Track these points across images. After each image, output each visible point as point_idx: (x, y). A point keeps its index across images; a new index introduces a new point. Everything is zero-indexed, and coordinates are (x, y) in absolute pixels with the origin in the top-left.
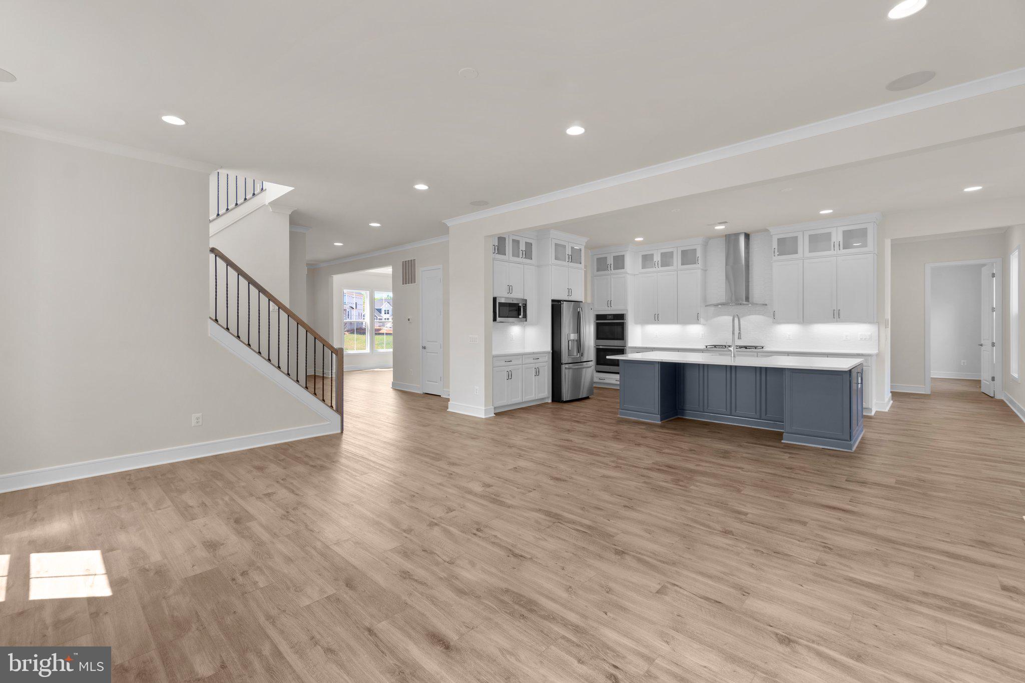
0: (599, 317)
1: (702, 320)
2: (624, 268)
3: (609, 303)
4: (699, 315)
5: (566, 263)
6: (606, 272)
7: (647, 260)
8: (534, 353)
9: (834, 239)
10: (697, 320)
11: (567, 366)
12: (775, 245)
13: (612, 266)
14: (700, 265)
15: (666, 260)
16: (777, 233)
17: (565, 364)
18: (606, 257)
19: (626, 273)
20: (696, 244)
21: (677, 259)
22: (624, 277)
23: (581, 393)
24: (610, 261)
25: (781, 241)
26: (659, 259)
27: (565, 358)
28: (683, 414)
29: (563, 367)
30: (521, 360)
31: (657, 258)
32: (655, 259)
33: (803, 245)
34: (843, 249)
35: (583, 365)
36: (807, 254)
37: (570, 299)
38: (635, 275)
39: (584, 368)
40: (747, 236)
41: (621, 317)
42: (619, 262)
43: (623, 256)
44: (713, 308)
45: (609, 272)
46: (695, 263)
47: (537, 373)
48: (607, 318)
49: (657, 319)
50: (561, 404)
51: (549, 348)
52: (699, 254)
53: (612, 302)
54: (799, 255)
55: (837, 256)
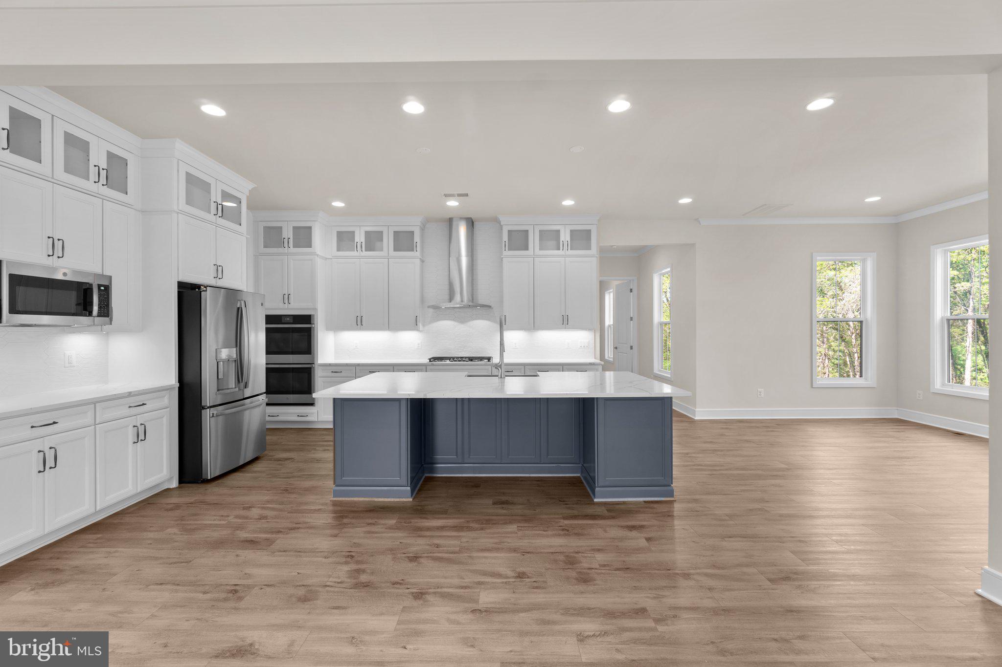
0: (270, 319)
1: (420, 325)
2: (311, 247)
3: (286, 298)
4: (417, 319)
5: (211, 217)
6: (281, 250)
7: (345, 239)
8: (130, 394)
9: (562, 238)
10: (415, 325)
11: (214, 411)
12: (506, 237)
13: (291, 241)
14: (418, 254)
15: (373, 241)
16: (509, 223)
17: (211, 407)
18: (281, 228)
19: (314, 254)
20: (413, 224)
21: (388, 241)
22: (311, 260)
23: (243, 453)
24: (288, 233)
25: (512, 234)
26: (363, 240)
27: (209, 394)
28: (432, 470)
29: (207, 414)
30: (90, 414)
31: (360, 238)
32: (357, 239)
33: (534, 240)
34: (571, 250)
35: (244, 405)
36: (538, 252)
37: (220, 283)
38: (326, 259)
39: (246, 410)
40: (471, 223)
41: (307, 319)
42: (303, 237)
43: (310, 228)
44: (431, 310)
45: (286, 250)
46: (413, 250)
47: (141, 435)
48: (283, 321)
49: (359, 323)
50: (202, 488)
51: (172, 380)
52: (417, 238)
53: (291, 297)
54: (530, 252)
55: (565, 256)
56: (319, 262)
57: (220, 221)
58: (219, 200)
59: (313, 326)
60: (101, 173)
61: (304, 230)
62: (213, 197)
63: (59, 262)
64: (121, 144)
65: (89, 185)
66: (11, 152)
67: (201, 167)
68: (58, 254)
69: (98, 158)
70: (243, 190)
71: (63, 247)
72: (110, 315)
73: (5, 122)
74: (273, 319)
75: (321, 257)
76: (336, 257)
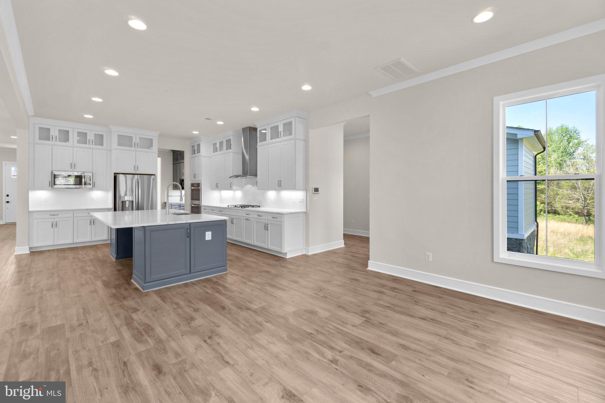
57: (137, 149)
58: (138, 141)
59: (200, 188)
60: (91, 141)
61: (199, 146)
62: (134, 141)
63: (74, 170)
64: (99, 130)
65: (87, 146)
66: (59, 141)
67: (126, 131)
68: (74, 168)
69: (91, 137)
70: (154, 135)
71: (75, 165)
72: (92, 184)
73: (57, 134)
74: (192, 185)
75: (204, 156)
76: (213, 156)
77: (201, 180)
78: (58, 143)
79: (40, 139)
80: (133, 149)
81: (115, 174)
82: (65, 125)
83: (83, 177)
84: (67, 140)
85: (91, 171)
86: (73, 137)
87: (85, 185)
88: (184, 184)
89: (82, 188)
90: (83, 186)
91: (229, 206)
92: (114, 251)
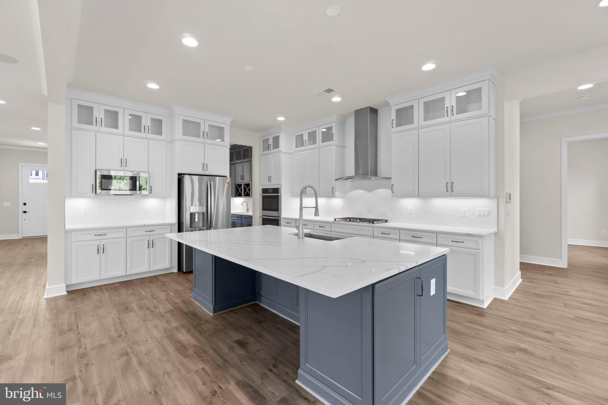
1: (337, 193)
2: (279, 148)
3: (270, 179)
4: (334, 189)
6: (268, 152)
7: (300, 141)
9: (447, 104)
10: (332, 194)
12: (393, 116)
13: (272, 146)
14: (335, 142)
16: (396, 103)
18: (268, 139)
19: (280, 151)
20: (333, 122)
21: (319, 137)
22: (279, 155)
24: (271, 142)
25: (399, 112)
26: (307, 138)
31: (305, 137)
32: (304, 139)
33: (419, 113)
34: (456, 114)
36: (423, 123)
37: (207, 173)
38: (288, 153)
40: (375, 111)
41: (278, 191)
42: (276, 142)
43: (279, 137)
45: (270, 151)
46: (331, 140)
47: (151, 245)
48: (268, 192)
52: (335, 131)
53: (272, 178)
54: (415, 125)
55: (450, 122)
56: (283, 156)
57: (207, 141)
58: (207, 130)
59: (279, 194)
60: (147, 128)
61: (276, 139)
62: (202, 129)
63: (125, 169)
64: (159, 113)
65: (141, 134)
66: (105, 127)
67: (193, 115)
68: (125, 165)
69: (146, 122)
70: (225, 122)
71: (126, 162)
72: (148, 190)
73: (102, 115)
74: (265, 191)
75: (285, 153)
76: (295, 152)
77: (281, 185)
78: (104, 129)
79: (79, 122)
80: (201, 140)
81: (179, 175)
82: (114, 104)
83: (138, 179)
84: (116, 126)
85: (146, 170)
86: (124, 120)
87: (139, 190)
88: (249, 190)
89: (137, 194)
90: (138, 192)
91: (336, 220)
92: (211, 301)
